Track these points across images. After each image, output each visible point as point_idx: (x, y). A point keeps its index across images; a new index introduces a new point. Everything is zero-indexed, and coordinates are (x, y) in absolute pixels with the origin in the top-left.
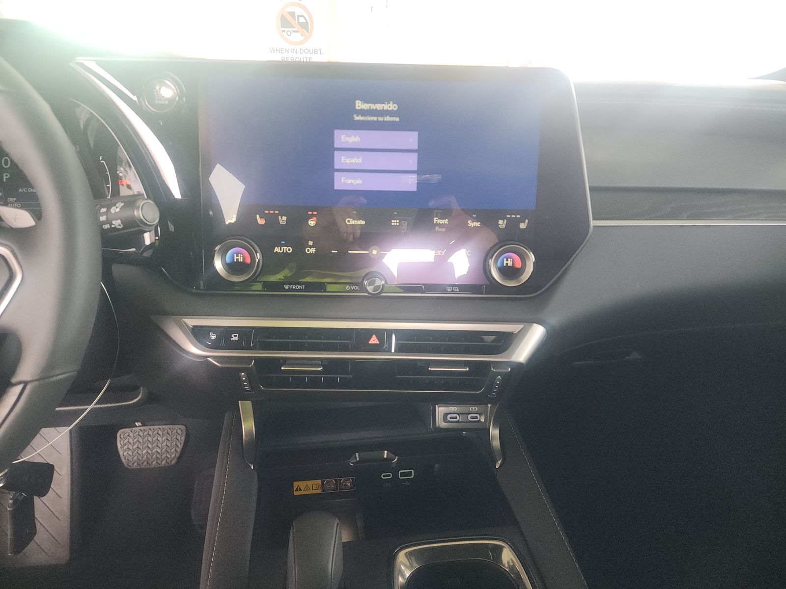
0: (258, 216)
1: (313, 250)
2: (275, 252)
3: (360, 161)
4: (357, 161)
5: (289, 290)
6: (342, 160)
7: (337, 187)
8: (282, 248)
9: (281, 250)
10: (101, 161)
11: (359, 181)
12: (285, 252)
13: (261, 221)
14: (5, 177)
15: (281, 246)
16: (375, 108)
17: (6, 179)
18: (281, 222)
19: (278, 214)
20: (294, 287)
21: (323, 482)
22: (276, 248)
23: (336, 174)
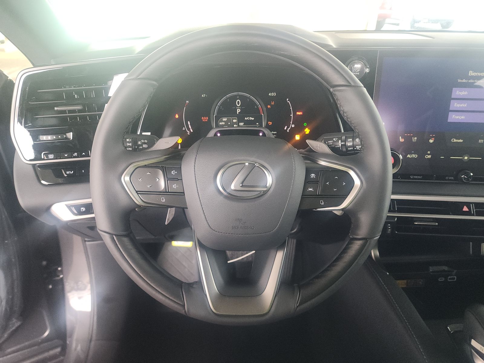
0: (400, 137)
1: (429, 157)
2: (407, 157)
3: (466, 106)
4: (464, 106)
5: (413, 179)
6: (455, 105)
7: (450, 120)
8: (412, 155)
9: (411, 156)
10: (288, 102)
11: (463, 117)
12: (413, 157)
13: (402, 140)
14: (238, 112)
15: (411, 154)
16: (480, 75)
17: (239, 112)
18: (413, 140)
19: (412, 136)
20: (416, 177)
21: (407, 281)
22: (409, 155)
23: (450, 113)
